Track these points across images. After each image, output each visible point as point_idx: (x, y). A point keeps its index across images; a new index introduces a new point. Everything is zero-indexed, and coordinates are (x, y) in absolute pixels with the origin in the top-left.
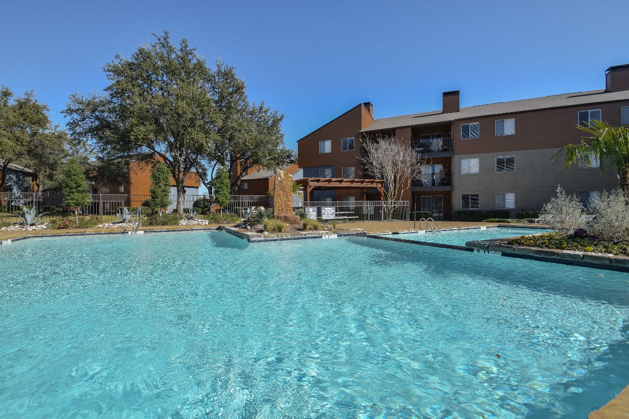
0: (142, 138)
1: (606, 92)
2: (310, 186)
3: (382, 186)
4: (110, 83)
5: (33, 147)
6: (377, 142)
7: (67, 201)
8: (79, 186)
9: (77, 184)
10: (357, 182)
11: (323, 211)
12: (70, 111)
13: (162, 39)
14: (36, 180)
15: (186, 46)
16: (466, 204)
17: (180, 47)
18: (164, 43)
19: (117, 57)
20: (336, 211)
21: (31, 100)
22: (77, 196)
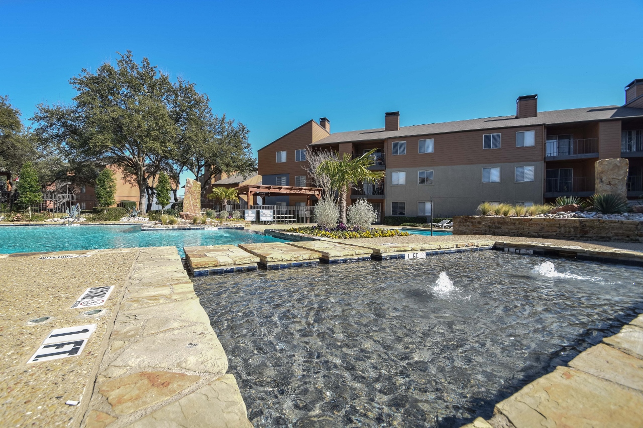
0: (100, 145)
1: (516, 118)
2: (251, 192)
3: (320, 194)
4: (78, 93)
5: (6, 149)
6: (317, 155)
7: (21, 199)
8: (32, 187)
9: (29, 184)
10: (296, 189)
11: (261, 214)
12: (38, 118)
13: (125, 57)
14: (10, 179)
15: (148, 64)
16: (394, 212)
17: (142, 65)
18: (127, 60)
19: (84, 70)
20: (274, 214)
21: (5, 104)
22: (29, 195)
